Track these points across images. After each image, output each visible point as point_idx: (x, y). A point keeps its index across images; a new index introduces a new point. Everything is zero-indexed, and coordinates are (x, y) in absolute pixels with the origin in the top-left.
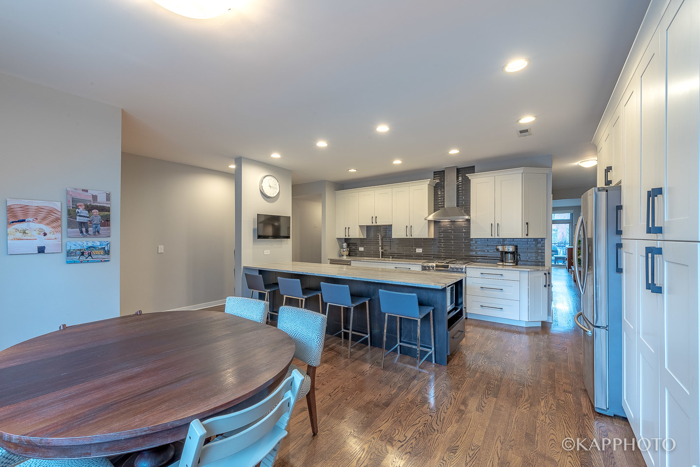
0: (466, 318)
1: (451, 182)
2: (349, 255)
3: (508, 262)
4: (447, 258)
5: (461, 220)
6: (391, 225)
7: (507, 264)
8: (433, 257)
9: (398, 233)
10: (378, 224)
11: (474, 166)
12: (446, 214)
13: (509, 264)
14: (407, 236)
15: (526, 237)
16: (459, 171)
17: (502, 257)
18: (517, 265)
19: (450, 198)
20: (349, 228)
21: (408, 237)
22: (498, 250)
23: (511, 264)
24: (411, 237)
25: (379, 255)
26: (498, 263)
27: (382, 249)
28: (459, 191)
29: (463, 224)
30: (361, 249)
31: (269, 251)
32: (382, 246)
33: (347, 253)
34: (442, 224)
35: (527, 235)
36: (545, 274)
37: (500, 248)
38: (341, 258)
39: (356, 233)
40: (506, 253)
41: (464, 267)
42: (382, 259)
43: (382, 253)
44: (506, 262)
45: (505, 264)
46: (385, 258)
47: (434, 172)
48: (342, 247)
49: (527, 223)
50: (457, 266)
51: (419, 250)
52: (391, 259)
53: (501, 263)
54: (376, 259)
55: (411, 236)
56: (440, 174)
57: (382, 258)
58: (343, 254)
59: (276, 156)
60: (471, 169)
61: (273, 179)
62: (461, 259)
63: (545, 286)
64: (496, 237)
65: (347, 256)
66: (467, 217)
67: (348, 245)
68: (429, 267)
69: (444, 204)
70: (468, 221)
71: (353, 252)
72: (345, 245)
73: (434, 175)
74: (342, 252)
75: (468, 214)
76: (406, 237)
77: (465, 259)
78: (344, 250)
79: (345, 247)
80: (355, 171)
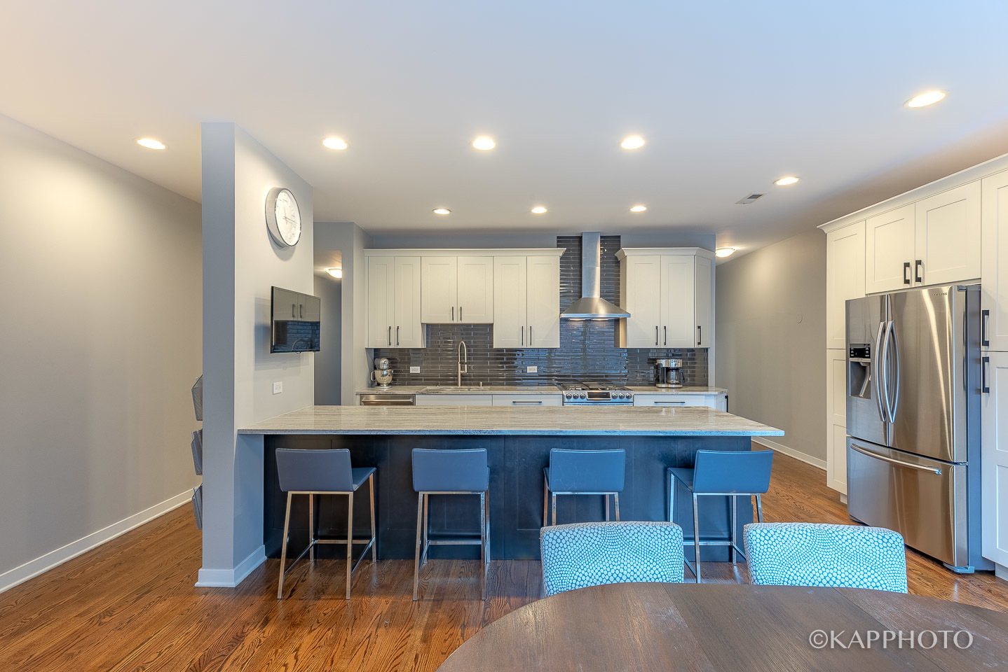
1: (594, 255)
3: (671, 384)
6: (491, 325)
7: (670, 386)
8: (556, 380)
10: (464, 321)
11: (620, 236)
13: (674, 386)
14: (523, 344)
15: (698, 347)
20: (398, 328)
21: (524, 346)
23: (677, 386)
24: (529, 347)
25: (457, 380)
26: (659, 386)
30: (415, 370)
31: (281, 384)
33: (389, 379)
35: (699, 343)
36: (726, 397)
37: (664, 363)
39: (414, 339)
40: (668, 369)
41: (632, 395)
42: (463, 387)
43: (465, 376)
44: (669, 383)
45: (666, 386)
46: (468, 386)
47: (558, 237)
48: (377, 368)
49: (699, 327)
51: (532, 370)
55: (530, 343)
56: (573, 243)
57: (462, 384)
60: (615, 240)
61: (289, 201)
64: (663, 346)
65: (389, 384)
67: (393, 363)
71: (398, 376)
72: (385, 362)
73: (558, 241)
76: (520, 347)
78: (385, 373)
79: (385, 367)
80: (448, 212)
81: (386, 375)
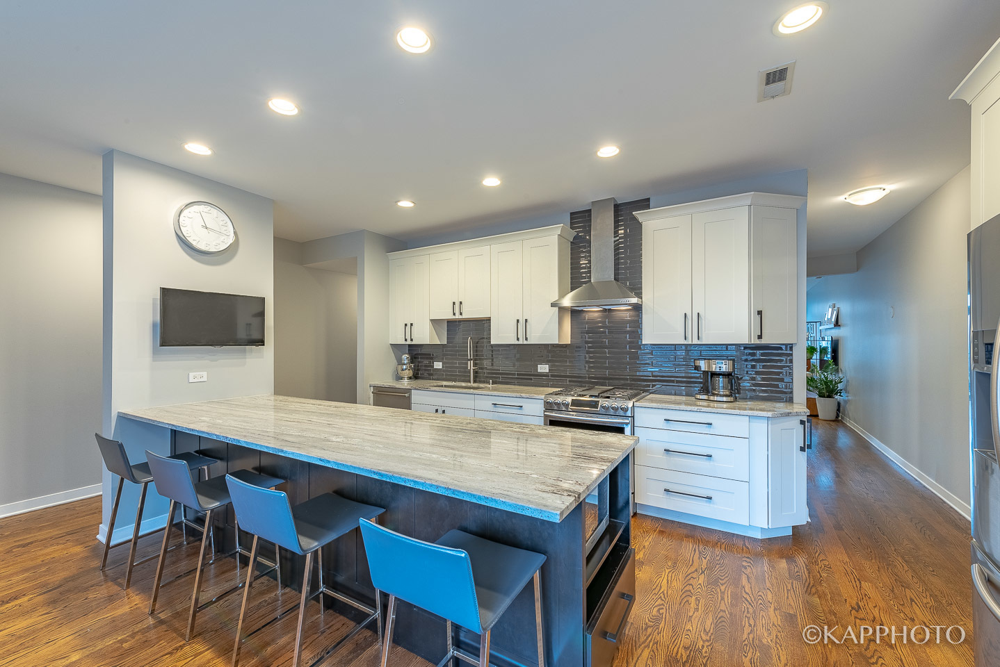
0: (635, 514)
1: (603, 233)
2: (416, 377)
3: (717, 395)
4: (597, 384)
5: (622, 307)
6: (489, 320)
7: (716, 398)
8: (570, 381)
9: (502, 334)
10: (465, 316)
11: (649, 199)
12: (593, 294)
13: (720, 398)
14: (518, 339)
15: (758, 342)
16: (618, 208)
17: (707, 383)
18: (736, 399)
19: (601, 266)
20: (412, 324)
21: (520, 342)
22: (697, 368)
23: (725, 399)
24: (525, 342)
25: (470, 376)
26: (698, 396)
27: (475, 365)
28: (618, 249)
29: (627, 316)
30: (438, 365)
31: (205, 374)
32: (475, 360)
33: (410, 373)
34: (587, 316)
35: (760, 337)
36: (802, 422)
37: (703, 365)
38: (398, 385)
39: (425, 335)
40: (714, 374)
41: (630, 405)
42: (475, 385)
43: (476, 372)
44: (714, 395)
45: (712, 398)
46: (480, 382)
47: (571, 214)
48: (400, 362)
49: (760, 313)
50: (615, 404)
51: (543, 368)
52: (490, 386)
53: (705, 397)
54: (464, 384)
55: (526, 339)
56: (581, 218)
57: (475, 382)
58: (402, 375)
59: (198, 148)
60: (644, 204)
61: (215, 212)
62: (623, 387)
63: (802, 449)
64: (696, 341)
65: (410, 378)
66: (634, 300)
67: (413, 359)
68: (558, 404)
69: (590, 277)
70: (638, 308)
71: (426, 370)
72: (405, 357)
73: (571, 219)
74: (400, 371)
75: (639, 295)
76: (517, 342)
77: (631, 387)
78: (404, 367)
79: (406, 362)
80: (412, 205)
81: (406, 369)
